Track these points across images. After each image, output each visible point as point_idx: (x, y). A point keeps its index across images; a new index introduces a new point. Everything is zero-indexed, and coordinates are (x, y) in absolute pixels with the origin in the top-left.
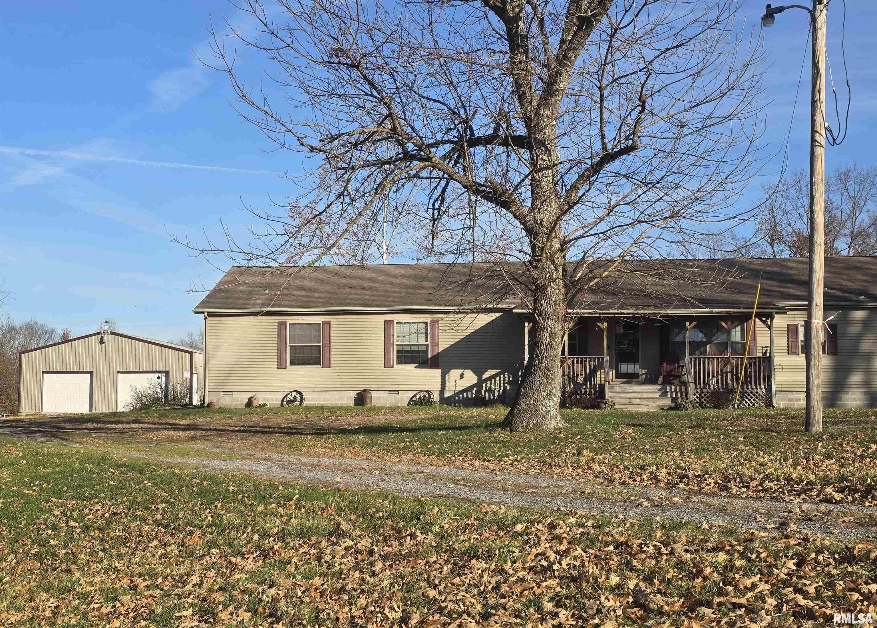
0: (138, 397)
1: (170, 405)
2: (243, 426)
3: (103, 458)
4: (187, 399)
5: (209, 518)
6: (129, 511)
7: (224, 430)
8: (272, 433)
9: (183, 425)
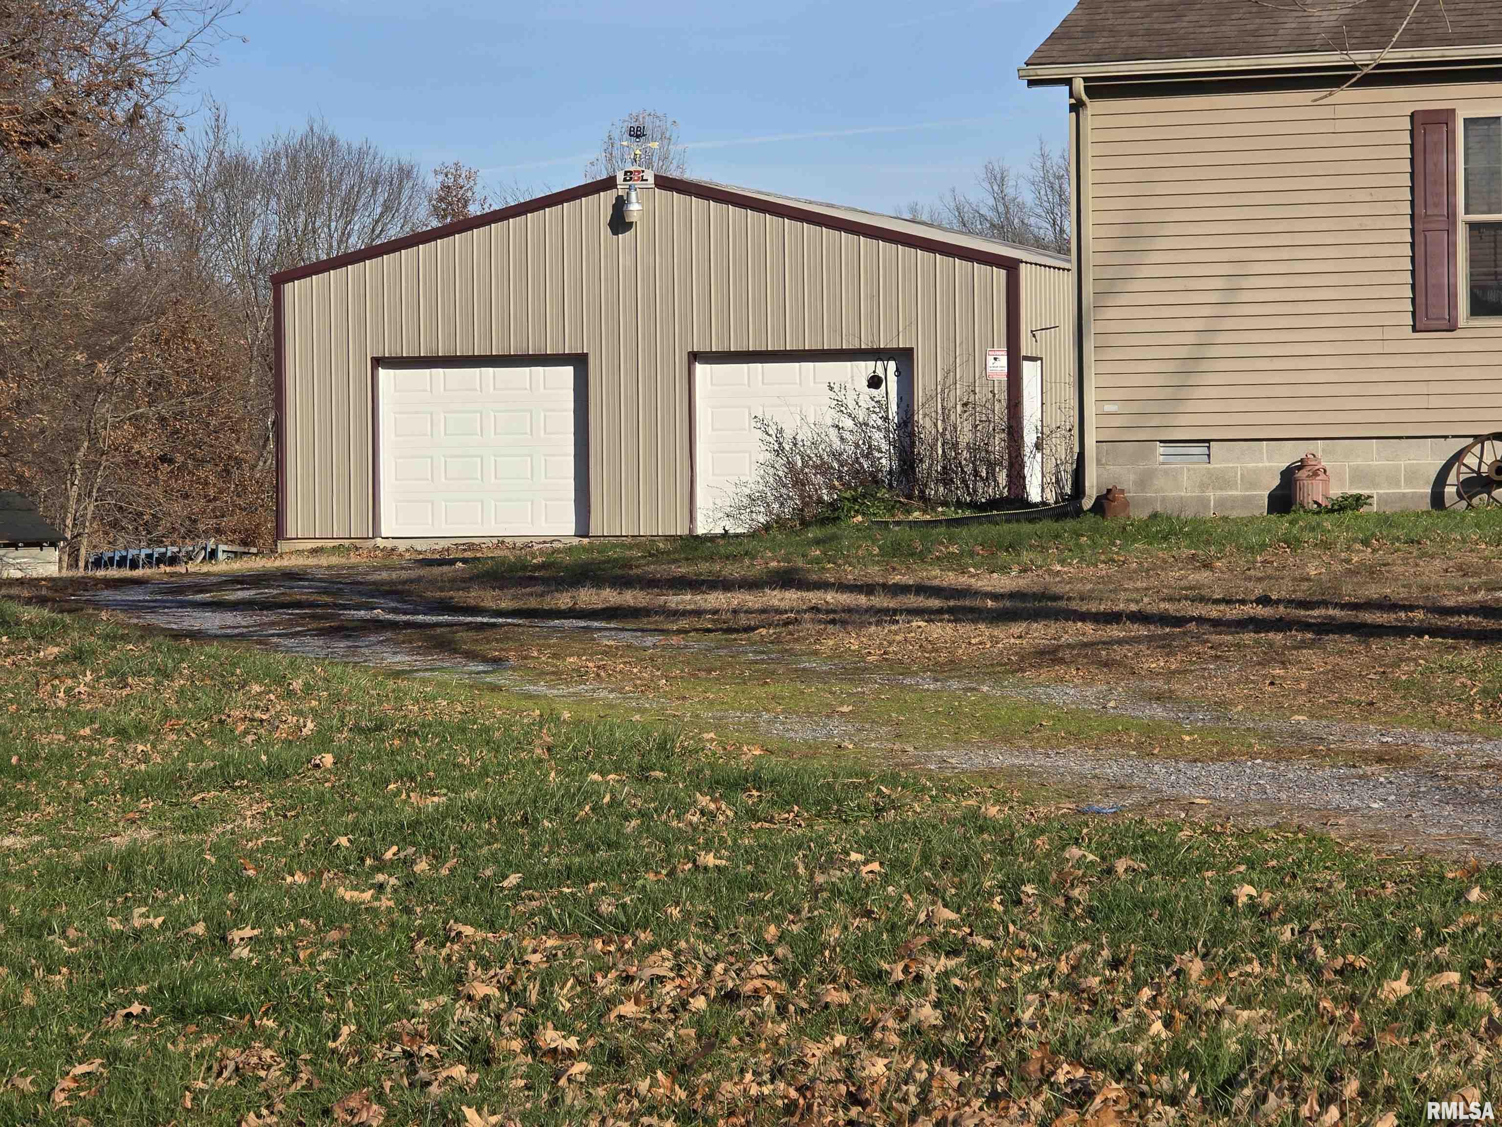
0: (790, 465)
1: (927, 503)
2: (1265, 601)
3: (662, 747)
4: (1002, 477)
5: (1157, 1027)
6: (793, 985)
7: (1180, 621)
8: (1401, 631)
9: (995, 597)
